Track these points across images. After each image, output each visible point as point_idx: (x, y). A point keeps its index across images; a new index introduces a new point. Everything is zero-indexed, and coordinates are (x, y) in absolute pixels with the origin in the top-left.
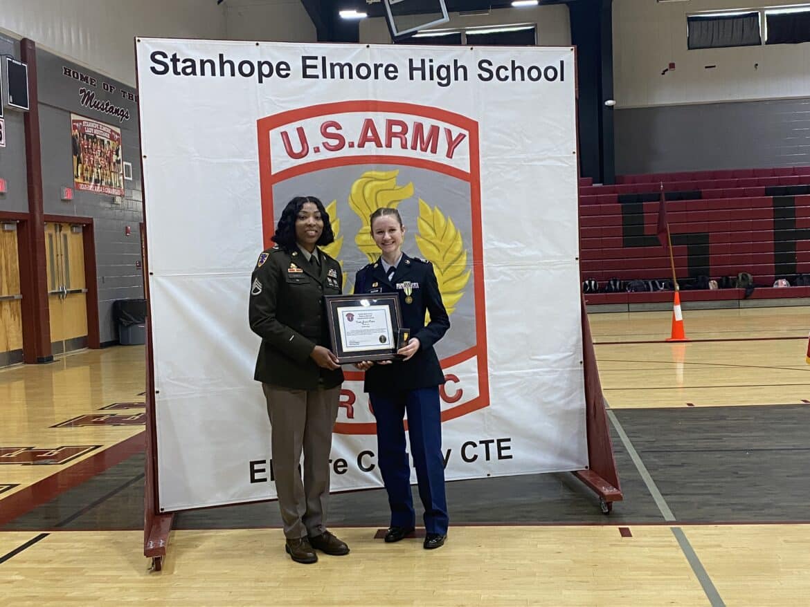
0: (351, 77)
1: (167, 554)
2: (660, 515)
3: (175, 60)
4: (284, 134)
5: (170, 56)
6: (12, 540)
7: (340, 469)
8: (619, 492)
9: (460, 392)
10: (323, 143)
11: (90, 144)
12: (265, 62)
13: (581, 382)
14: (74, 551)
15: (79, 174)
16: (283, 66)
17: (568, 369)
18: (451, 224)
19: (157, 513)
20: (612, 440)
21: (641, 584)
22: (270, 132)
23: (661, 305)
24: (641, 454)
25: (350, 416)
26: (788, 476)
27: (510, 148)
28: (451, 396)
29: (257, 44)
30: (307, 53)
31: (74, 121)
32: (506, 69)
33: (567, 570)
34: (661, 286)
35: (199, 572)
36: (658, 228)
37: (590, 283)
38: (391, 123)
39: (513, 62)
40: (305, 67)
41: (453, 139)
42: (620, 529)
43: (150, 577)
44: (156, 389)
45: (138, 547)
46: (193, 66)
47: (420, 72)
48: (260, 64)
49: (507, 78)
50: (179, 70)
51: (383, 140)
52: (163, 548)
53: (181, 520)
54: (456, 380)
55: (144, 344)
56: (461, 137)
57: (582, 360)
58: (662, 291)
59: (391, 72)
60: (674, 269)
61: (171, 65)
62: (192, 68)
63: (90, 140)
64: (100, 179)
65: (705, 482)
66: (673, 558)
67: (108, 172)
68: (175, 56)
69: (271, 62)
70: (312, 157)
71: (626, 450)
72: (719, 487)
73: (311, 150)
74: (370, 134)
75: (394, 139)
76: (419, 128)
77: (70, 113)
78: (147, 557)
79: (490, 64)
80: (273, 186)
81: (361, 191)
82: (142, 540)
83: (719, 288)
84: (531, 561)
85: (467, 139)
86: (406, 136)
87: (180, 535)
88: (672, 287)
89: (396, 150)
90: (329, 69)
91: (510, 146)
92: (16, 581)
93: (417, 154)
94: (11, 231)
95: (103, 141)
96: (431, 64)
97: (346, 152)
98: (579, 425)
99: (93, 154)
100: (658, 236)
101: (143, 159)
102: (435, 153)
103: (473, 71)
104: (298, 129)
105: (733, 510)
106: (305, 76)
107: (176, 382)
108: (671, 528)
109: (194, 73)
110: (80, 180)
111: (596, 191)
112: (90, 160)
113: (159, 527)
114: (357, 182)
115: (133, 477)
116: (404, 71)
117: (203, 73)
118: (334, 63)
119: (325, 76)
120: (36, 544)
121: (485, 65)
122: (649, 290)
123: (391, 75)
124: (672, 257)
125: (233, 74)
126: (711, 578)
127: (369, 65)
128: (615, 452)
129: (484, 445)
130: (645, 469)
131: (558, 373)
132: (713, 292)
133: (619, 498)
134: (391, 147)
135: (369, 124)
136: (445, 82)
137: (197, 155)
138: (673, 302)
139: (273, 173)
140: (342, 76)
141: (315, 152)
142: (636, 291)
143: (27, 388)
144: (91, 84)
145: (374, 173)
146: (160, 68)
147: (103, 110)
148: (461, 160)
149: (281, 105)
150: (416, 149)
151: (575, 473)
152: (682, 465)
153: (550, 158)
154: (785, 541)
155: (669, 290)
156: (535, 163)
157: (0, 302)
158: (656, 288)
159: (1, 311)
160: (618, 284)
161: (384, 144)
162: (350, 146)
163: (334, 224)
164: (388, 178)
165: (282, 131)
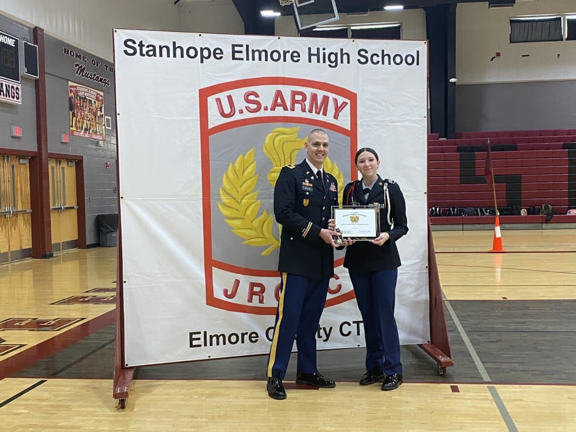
0: (266, 60)
1: (129, 397)
2: (480, 377)
3: (141, 45)
4: (218, 100)
5: (138, 43)
6: (21, 384)
7: (253, 339)
8: (451, 360)
9: (340, 287)
10: (246, 107)
11: (82, 103)
12: (205, 48)
13: (427, 281)
14: (63, 393)
15: (74, 124)
16: (218, 51)
17: (417, 272)
18: (336, 167)
19: (123, 368)
20: (448, 323)
21: (465, 426)
22: (208, 98)
23: (486, 226)
24: (468, 333)
25: (261, 301)
26: (572, 351)
28: (332, 289)
29: (200, 35)
30: (235, 41)
31: (71, 86)
32: (378, 56)
33: (412, 415)
34: (487, 212)
35: (153, 410)
36: (486, 170)
37: (436, 209)
38: (294, 93)
39: (383, 51)
40: (234, 52)
41: (339, 106)
42: (451, 386)
43: (117, 413)
44: (124, 280)
45: (109, 392)
46: (154, 50)
47: (316, 57)
48: (202, 50)
49: (378, 62)
50: (144, 52)
51: (289, 105)
52: (127, 393)
53: (141, 373)
54: (337, 278)
55: (116, 246)
56: (345, 104)
57: (427, 265)
58: (487, 215)
59: (295, 56)
60: (495, 200)
61: (138, 49)
62: (153, 51)
63: (82, 100)
64: (88, 128)
65: (512, 354)
66: (488, 408)
67: (94, 123)
68: (141, 42)
69: (210, 49)
70: (237, 117)
71: (457, 329)
72: (523, 358)
73: (237, 112)
74: (279, 101)
75: (296, 105)
76: (314, 97)
77: (68, 80)
78: (115, 398)
79: (366, 52)
80: (210, 137)
81: (272, 141)
82: (112, 386)
83: (528, 214)
84: (387, 407)
85: (348, 106)
86: (305, 103)
87: (139, 383)
88: (494, 213)
89: (298, 113)
90: (251, 54)
91: (380, 111)
92: (22, 413)
93: (313, 116)
94: (25, 164)
95: (91, 101)
96: (324, 51)
97: (262, 114)
98: (425, 311)
99: (84, 110)
100: (486, 177)
101: (117, 116)
102: (326, 115)
103: (354, 57)
104: (228, 96)
105: (532, 375)
106: (234, 58)
107: (138, 275)
108: (488, 387)
109: (154, 55)
110: (74, 129)
111: (441, 143)
112: (81, 115)
113: (124, 377)
114: (270, 135)
115: (107, 342)
116: (304, 56)
117: (161, 55)
118: (255, 50)
119: (248, 59)
120: (37, 387)
121: (363, 53)
122: (478, 215)
123: (295, 59)
124: (495, 192)
125: (182, 56)
126: (515, 423)
127: (280, 51)
128: (449, 331)
129: (356, 324)
130: (470, 344)
131: (410, 274)
132: (524, 217)
133: (451, 364)
134: (294, 110)
135: (279, 94)
136: (334, 64)
137: (155, 114)
138: (495, 224)
139: (210, 127)
140: (260, 59)
141: (240, 113)
142: (468, 215)
143: (34, 275)
144: (83, 60)
145: (281, 129)
146: (131, 51)
147: (91, 79)
148: (344, 121)
149: (217, 79)
150: (312, 112)
151: (420, 345)
152: (498, 341)
153: (407, 120)
154: (569, 398)
155: (492, 215)
156: (397, 124)
157: (16, 214)
158: (482, 214)
159: (16, 221)
160: (456, 210)
161: (289, 109)
162: (265, 110)
163: (253, 165)
164: (291, 132)
165: (217, 97)
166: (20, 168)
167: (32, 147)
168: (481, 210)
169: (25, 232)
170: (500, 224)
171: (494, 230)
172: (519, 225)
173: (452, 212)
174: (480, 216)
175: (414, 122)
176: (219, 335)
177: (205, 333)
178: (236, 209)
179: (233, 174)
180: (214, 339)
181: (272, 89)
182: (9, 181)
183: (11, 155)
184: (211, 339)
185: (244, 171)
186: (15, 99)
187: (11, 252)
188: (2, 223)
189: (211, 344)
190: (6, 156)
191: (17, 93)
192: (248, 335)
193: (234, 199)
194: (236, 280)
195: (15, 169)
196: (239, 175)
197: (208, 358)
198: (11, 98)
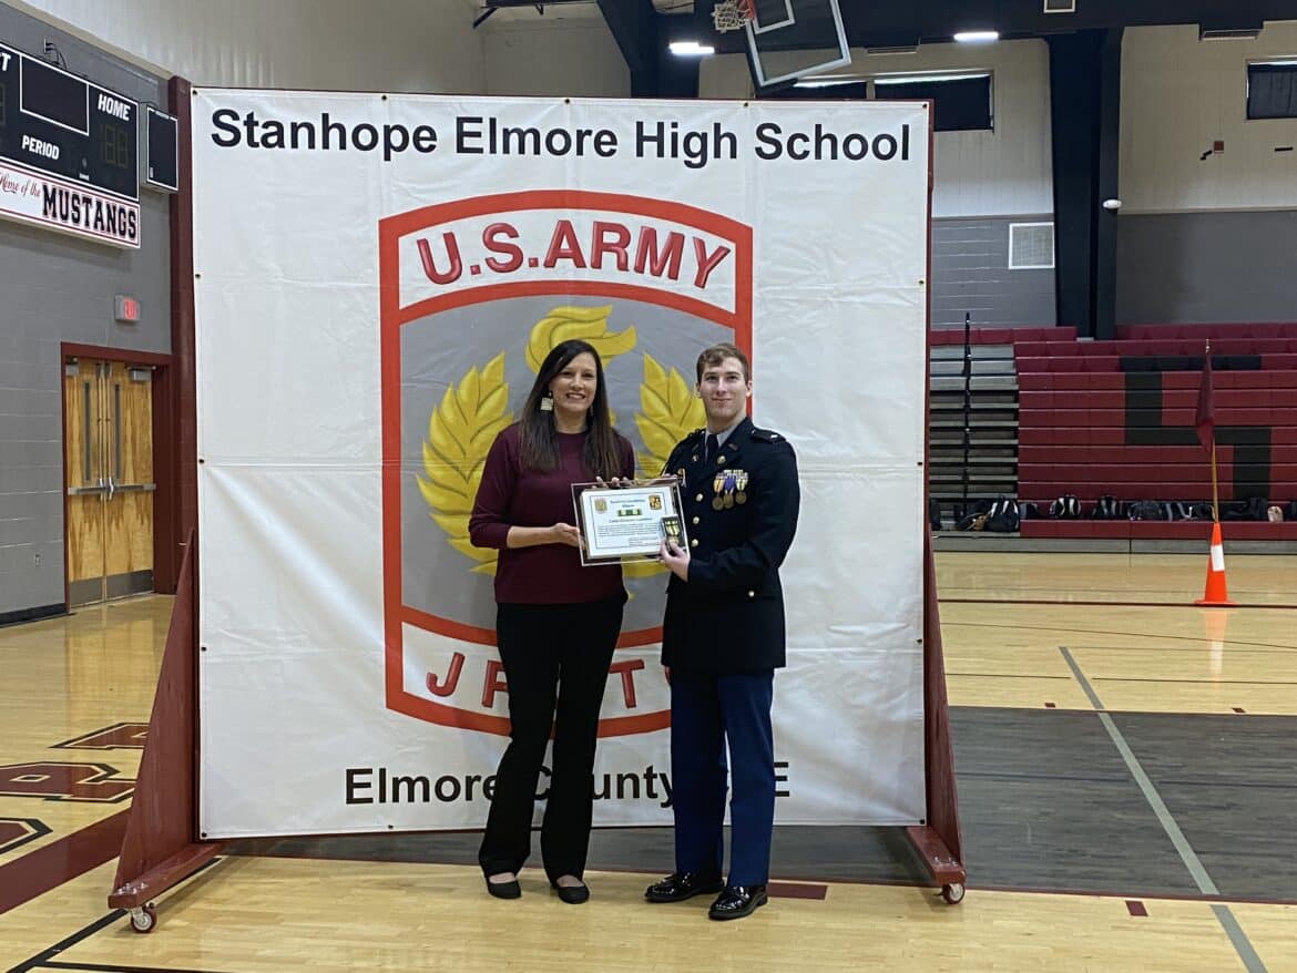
0: (537, 151)
3: (251, 123)
4: (424, 244)
5: (243, 118)
8: (961, 869)
10: (487, 260)
12: (398, 127)
13: (919, 674)
16: (425, 134)
17: (894, 651)
19: (191, 840)
22: (402, 240)
27: (808, 273)
29: (384, 98)
30: (464, 111)
32: (806, 139)
34: (1187, 513)
37: (1067, 502)
38: (601, 228)
39: (818, 127)
40: (461, 135)
41: (708, 256)
44: (201, 645)
46: (280, 133)
47: (656, 143)
48: (388, 130)
49: (806, 153)
50: (257, 139)
51: (587, 255)
56: (722, 252)
57: (922, 637)
59: (605, 143)
60: (1215, 484)
61: (244, 131)
62: (276, 136)
68: (250, 116)
69: (407, 128)
70: (467, 282)
73: (466, 270)
74: (565, 245)
75: (604, 253)
76: (649, 236)
79: (777, 130)
80: (401, 326)
81: (546, 339)
83: (1285, 519)
85: (732, 257)
86: (626, 249)
88: (1208, 515)
89: (609, 272)
90: (503, 139)
91: (809, 269)
93: (646, 280)
96: (675, 130)
97: (524, 274)
100: (1198, 429)
101: (195, 279)
102: (676, 278)
103: (748, 142)
104: (445, 235)
106: (461, 149)
107: (232, 635)
109: (280, 143)
114: (540, 326)
116: (627, 142)
117: (295, 144)
118: (510, 129)
119: (493, 150)
121: (768, 133)
123: (606, 149)
124: (1214, 466)
125: (343, 146)
127: (569, 131)
134: (600, 267)
135: (565, 229)
137: (279, 274)
139: (402, 306)
140: (522, 150)
141: (473, 273)
142: (1144, 518)
143: (154, 631)
145: (569, 310)
148: (721, 292)
149: (422, 195)
150: (642, 272)
153: (879, 291)
155: (1200, 520)
156: (851, 298)
157: (121, 493)
158: (1177, 515)
159: (121, 508)
160: (1114, 505)
161: (588, 263)
162: (531, 266)
163: (500, 391)
164: (595, 316)
165: (422, 238)
166: (132, 390)
167: (159, 344)
168: (1174, 508)
169: (139, 534)
170: (1223, 539)
171: (1210, 554)
172: (1263, 545)
173: (1106, 511)
174: (1170, 521)
175: (894, 293)
176: (414, 778)
177: (383, 772)
178: (457, 492)
179: (455, 413)
180: (404, 787)
181: (549, 218)
182: (107, 420)
183: (114, 361)
184: (395, 788)
185: (479, 406)
186: (127, 238)
187: (109, 578)
188: (92, 513)
189: (396, 799)
190: (103, 362)
191: (132, 225)
192: (483, 781)
193: (457, 469)
194: (456, 654)
195: (121, 393)
196: (467, 415)
197: (388, 830)
198: (118, 237)
